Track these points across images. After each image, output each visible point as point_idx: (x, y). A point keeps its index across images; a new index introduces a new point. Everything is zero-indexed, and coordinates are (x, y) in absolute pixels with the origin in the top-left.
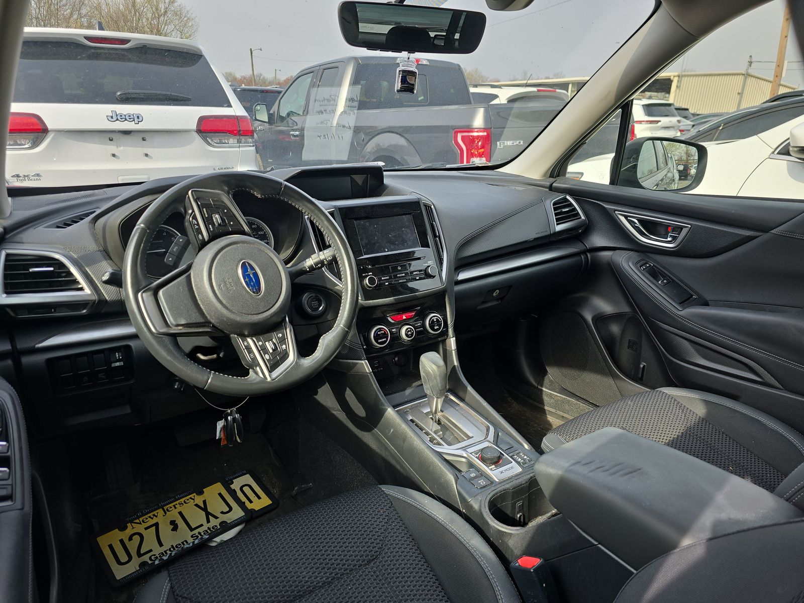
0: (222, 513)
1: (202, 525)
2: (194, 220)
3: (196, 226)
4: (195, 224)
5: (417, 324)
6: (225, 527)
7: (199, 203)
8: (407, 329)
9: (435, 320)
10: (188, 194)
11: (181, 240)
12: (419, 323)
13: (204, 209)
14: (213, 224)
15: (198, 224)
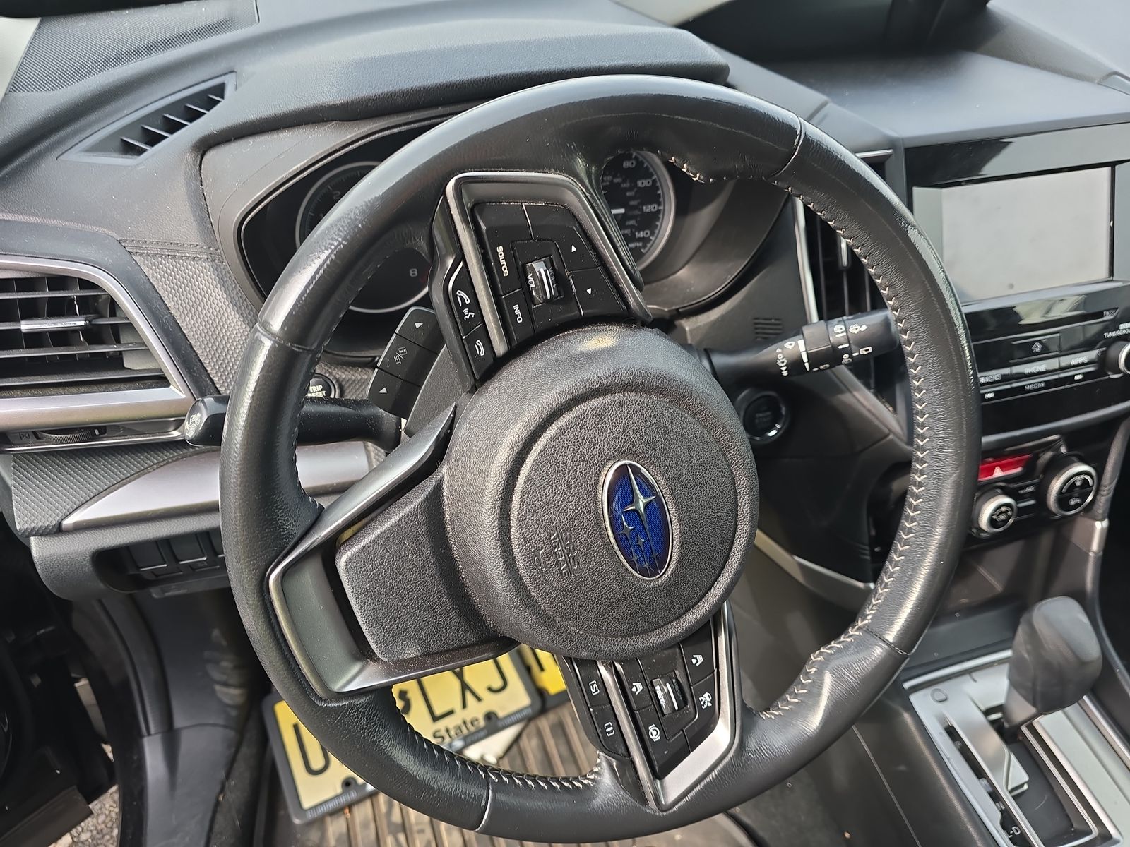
0: (490, 689)
1: (451, 712)
2: (460, 293)
3: (466, 311)
4: (465, 306)
5: (1024, 488)
6: (493, 723)
7: (483, 227)
8: (999, 507)
9: (1078, 484)
10: (444, 193)
11: (418, 325)
12: (1029, 486)
13: (500, 250)
14: (527, 298)
15: (476, 305)
